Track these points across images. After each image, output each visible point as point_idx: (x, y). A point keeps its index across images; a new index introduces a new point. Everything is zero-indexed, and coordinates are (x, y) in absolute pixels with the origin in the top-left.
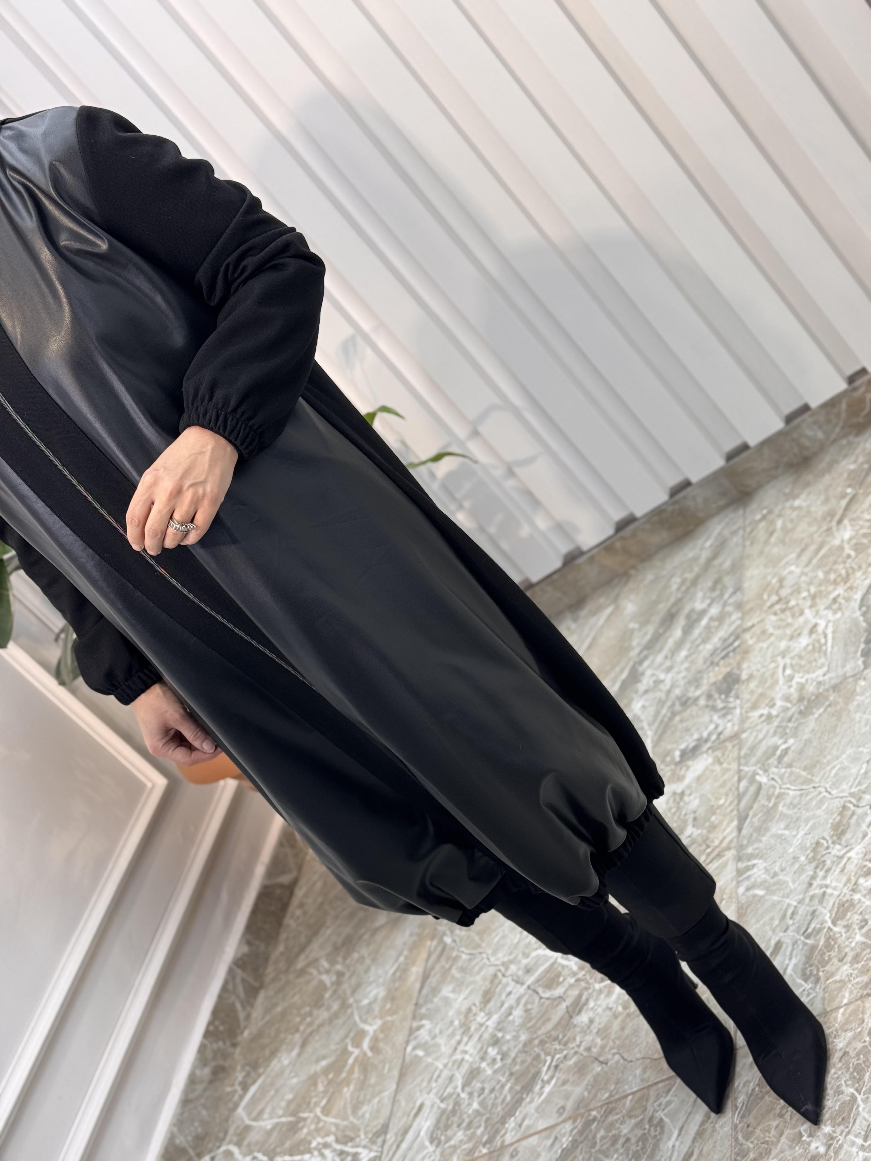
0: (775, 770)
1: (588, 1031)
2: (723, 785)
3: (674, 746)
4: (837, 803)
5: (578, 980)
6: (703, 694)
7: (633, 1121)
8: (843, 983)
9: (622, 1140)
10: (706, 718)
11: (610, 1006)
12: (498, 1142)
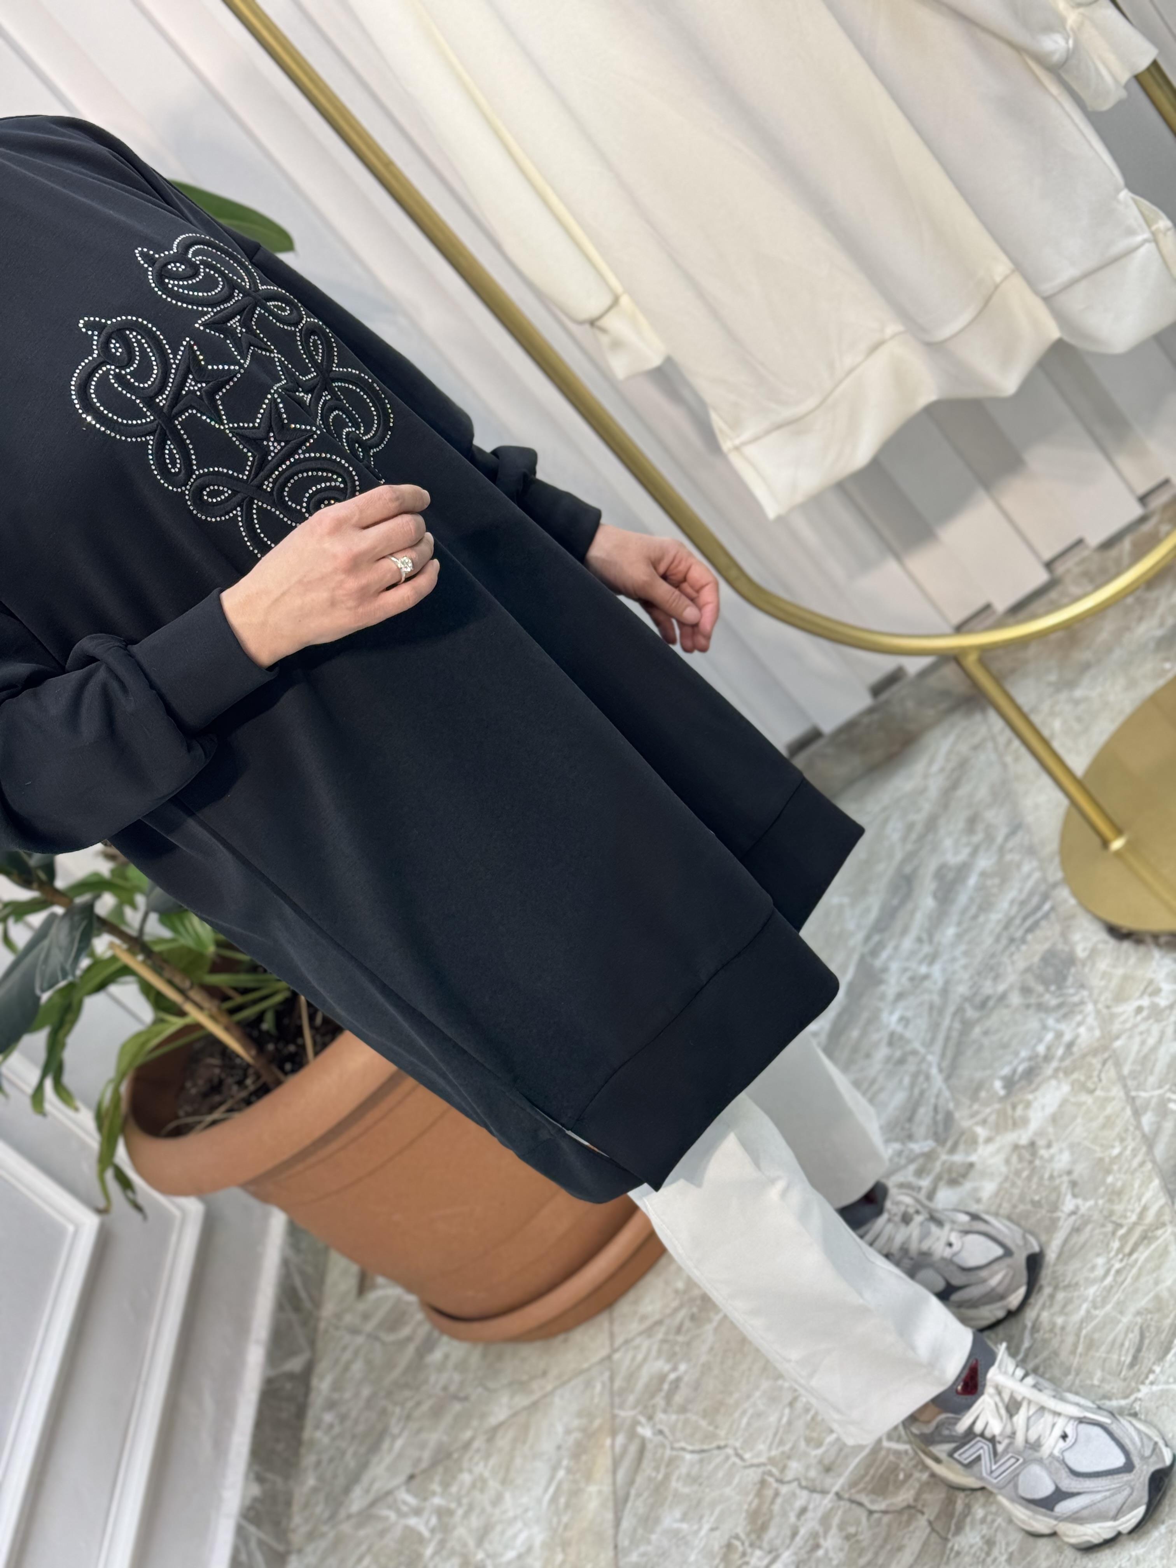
2: (1108, 1125)
3: (988, 1072)
6: (1011, 987)
10: (1033, 1024)
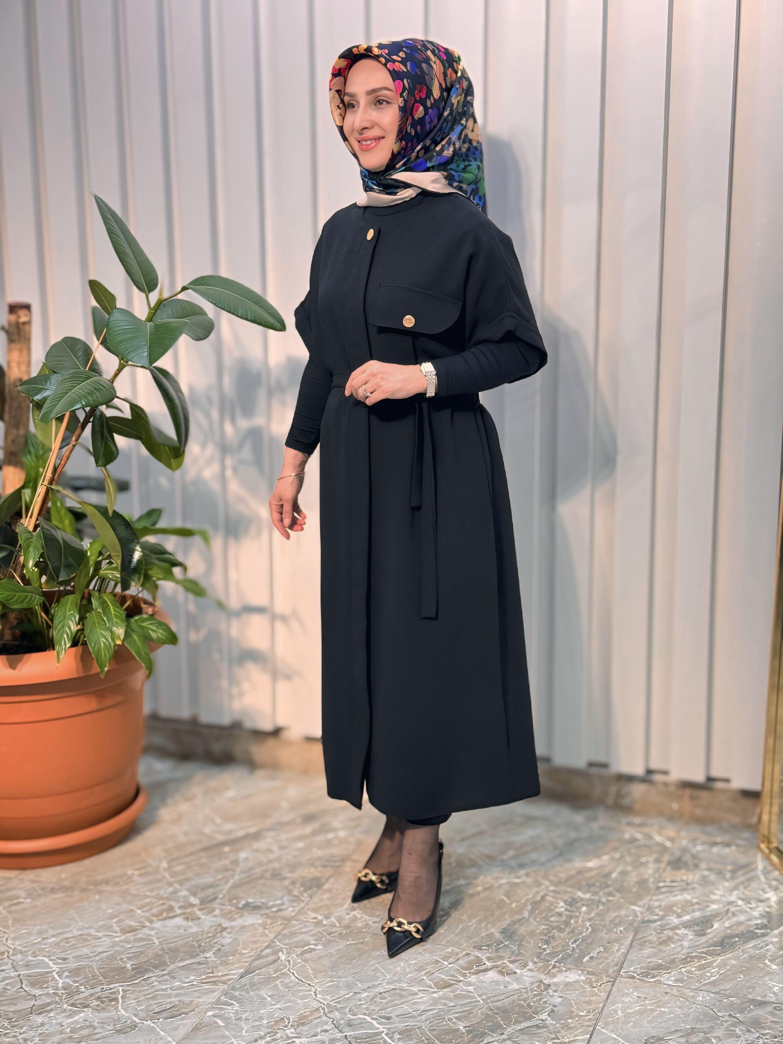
0: (295, 956)
1: (35, 1029)
2: (254, 942)
4: (315, 1004)
5: (56, 995)
6: (291, 878)
10: (279, 894)
11: (63, 1024)
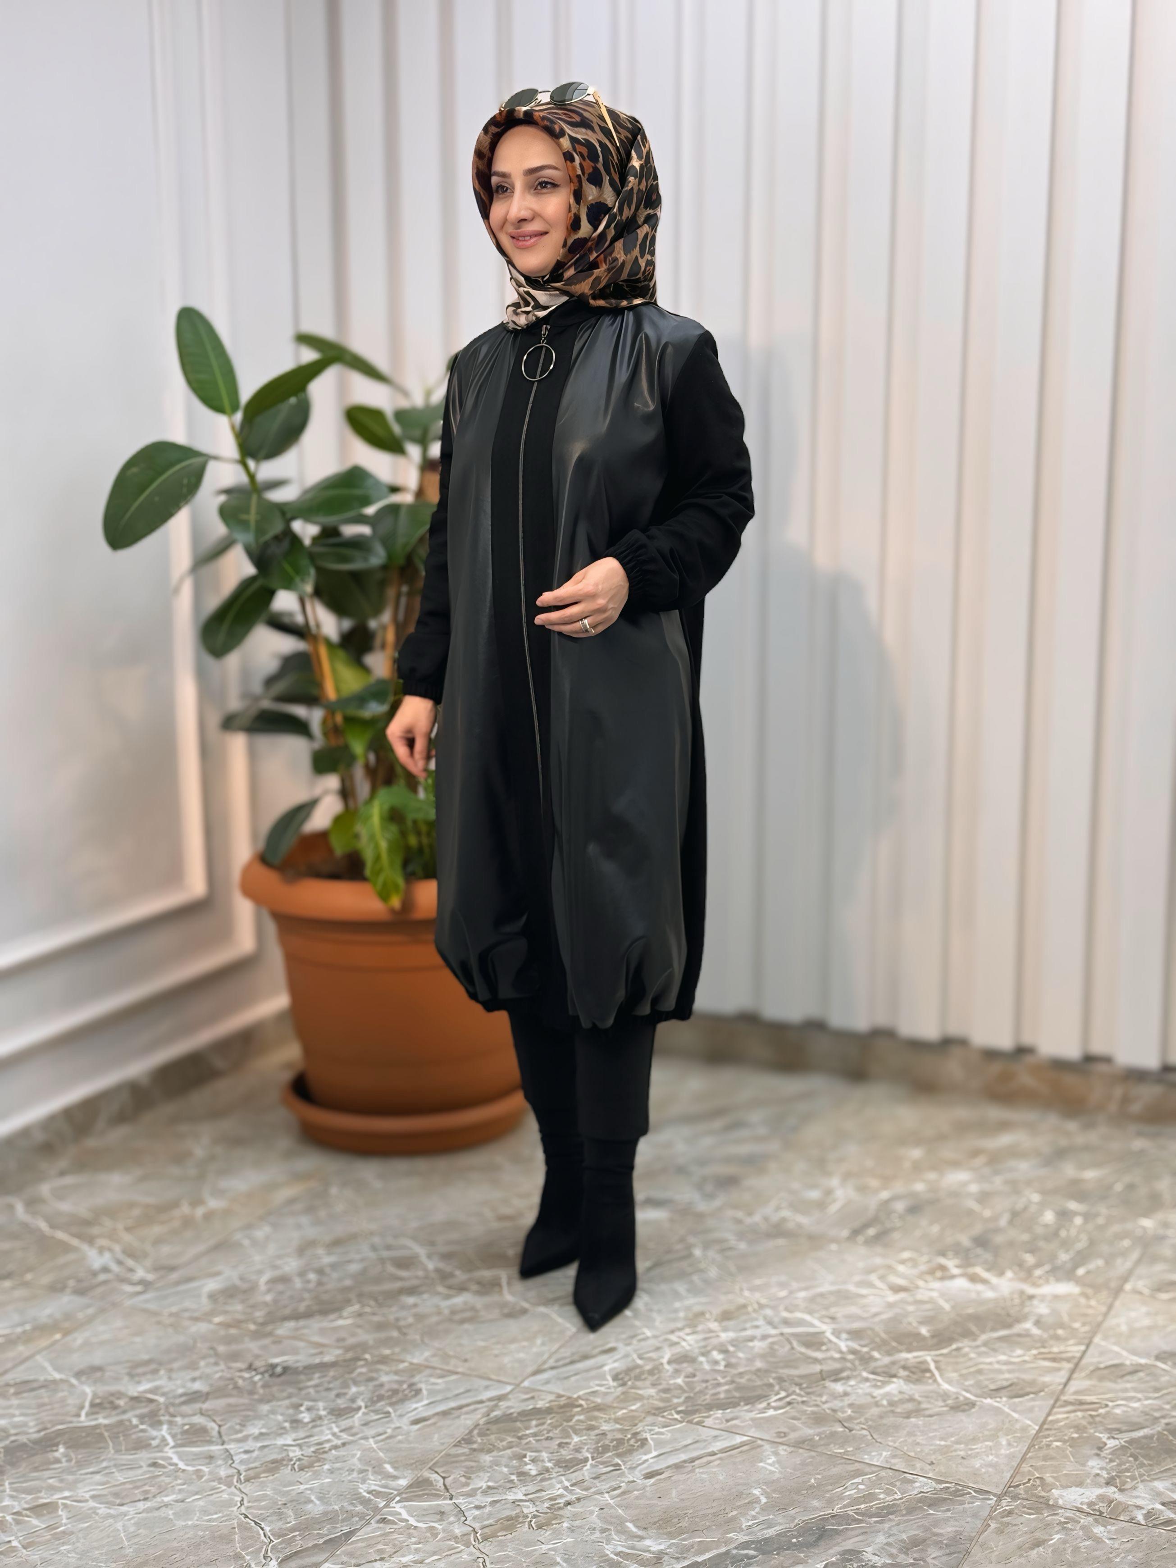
5: (426, 1277)
7: (396, 1378)
8: (640, 1398)
9: (376, 1383)
12: (269, 1328)
